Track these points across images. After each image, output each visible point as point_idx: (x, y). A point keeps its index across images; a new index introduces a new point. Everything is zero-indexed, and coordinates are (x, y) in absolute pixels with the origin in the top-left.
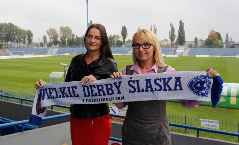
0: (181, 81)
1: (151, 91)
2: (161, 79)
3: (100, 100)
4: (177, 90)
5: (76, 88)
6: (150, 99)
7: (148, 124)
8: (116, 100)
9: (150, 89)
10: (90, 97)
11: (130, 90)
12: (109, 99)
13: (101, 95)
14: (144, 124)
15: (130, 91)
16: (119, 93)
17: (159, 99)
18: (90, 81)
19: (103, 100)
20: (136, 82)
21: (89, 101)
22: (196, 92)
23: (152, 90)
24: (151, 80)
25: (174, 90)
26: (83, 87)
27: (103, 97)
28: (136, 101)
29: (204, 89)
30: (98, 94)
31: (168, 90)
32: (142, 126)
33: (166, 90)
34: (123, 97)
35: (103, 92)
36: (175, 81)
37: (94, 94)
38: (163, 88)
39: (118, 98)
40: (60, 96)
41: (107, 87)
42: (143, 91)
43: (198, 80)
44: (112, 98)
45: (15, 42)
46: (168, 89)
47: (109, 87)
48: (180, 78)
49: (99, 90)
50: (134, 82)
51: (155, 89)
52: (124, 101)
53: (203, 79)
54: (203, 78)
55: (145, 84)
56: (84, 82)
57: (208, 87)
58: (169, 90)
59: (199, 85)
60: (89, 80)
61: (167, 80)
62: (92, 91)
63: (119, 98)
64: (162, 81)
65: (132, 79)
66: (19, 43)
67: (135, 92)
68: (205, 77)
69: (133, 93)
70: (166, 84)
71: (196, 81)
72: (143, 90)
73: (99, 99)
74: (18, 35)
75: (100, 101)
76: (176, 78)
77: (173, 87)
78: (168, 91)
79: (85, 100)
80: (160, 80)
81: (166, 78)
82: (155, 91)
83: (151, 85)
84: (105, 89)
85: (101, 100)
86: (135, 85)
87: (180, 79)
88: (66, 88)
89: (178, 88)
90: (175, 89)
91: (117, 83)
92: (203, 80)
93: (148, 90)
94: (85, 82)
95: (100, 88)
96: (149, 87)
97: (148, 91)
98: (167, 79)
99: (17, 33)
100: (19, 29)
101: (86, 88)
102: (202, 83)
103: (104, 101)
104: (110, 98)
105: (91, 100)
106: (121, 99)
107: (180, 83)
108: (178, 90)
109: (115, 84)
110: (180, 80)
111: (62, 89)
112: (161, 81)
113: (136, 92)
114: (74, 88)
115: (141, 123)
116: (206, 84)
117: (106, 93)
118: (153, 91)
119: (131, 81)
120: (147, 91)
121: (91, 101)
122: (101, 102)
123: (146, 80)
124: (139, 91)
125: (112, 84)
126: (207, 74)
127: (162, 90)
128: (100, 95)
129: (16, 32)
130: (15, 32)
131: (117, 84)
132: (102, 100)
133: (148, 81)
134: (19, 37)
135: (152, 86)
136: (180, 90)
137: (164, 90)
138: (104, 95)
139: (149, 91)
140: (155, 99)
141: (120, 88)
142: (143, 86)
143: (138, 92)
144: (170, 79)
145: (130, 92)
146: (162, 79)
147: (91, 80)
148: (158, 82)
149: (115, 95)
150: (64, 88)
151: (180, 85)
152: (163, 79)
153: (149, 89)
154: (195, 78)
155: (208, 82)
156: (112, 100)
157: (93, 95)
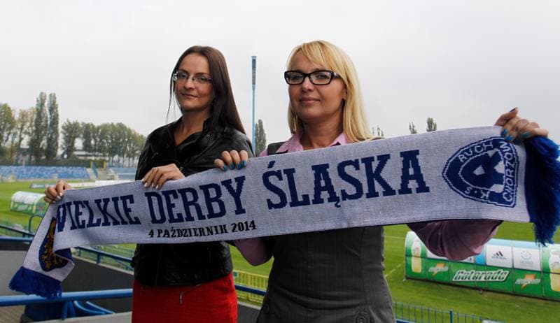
0: (421, 163)
1: (330, 200)
2: (357, 161)
3: (193, 231)
4: (409, 191)
5: (132, 202)
6: (329, 225)
7: (329, 309)
8: (233, 231)
9: (328, 196)
10: (167, 225)
11: (269, 201)
12: (214, 229)
13: (192, 219)
14: (316, 309)
15: (271, 205)
16: (240, 210)
17: (356, 224)
18: (163, 179)
19: (198, 232)
20: (285, 176)
21: (164, 236)
22: (472, 193)
23: (333, 198)
24: (327, 166)
25: (401, 192)
26: (149, 195)
27: (198, 223)
28: (287, 232)
29: (498, 179)
30: (184, 216)
31: (381, 194)
32: (309, 315)
33: (376, 195)
34: (253, 222)
35: (198, 209)
36: (400, 165)
37: (176, 217)
38: (366, 189)
39: (237, 227)
40: (99, 221)
41: (207, 194)
42: (306, 201)
43: (475, 154)
44: (221, 226)
45: (125, 156)
46: (383, 190)
47: (213, 193)
48: (417, 152)
49: (187, 204)
50: (278, 174)
51: (343, 192)
52: (255, 236)
53: (489, 149)
54: (491, 145)
55: (313, 179)
56: (149, 182)
57: (513, 174)
58: (385, 194)
59: (479, 171)
60: (162, 175)
61: (375, 164)
62: (170, 206)
63: (240, 227)
64: (362, 166)
65: (275, 169)
66: (131, 159)
67: (285, 205)
68: (496, 143)
69: (278, 209)
70: (373, 176)
71: (468, 157)
72: (306, 197)
73: (190, 230)
74: (132, 145)
75: (191, 236)
76: (402, 154)
77: (395, 184)
78: (382, 199)
79: (156, 233)
80: (355, 164)
81: (372, 159)
82: (344, 199)
83: (328, 180)
84: (202, 201)
85: (193, 234)
86: (283, 185)
87: (418, 157)
88: (111, 200)
89: (412, 184)
90: (405, 190)
91: (233, 181)
92: (490, 153)
93: (322, 197)
94: (152, 181)
95: (190, 197)
96: (324, 189)
97: (322, 201)
98: (376, 158)
99: (129, 142)
100: (133, 133)
101: (154, 199)
102: (489, 163)
103: (201, 235)
104: (216, 227)
105: (171, 233)
106: (247, 229)
107: (417, 169)
108: (414, 191)
109: (227, 183)
110: (417, 160)
111: (102, 204)
112: (357, 168)
113: (288, 205)
114: (128, 201)
115: (307, 306)
116: (501, 163)
117: (205, 212)
118: (337, 200)
119: (273, 173)
120: (318, 200)
121: (169, 237)
122: (193, 239)
123: (314, 168)
124: (295, 203)
125: (220, 184)
126: (503, 134)
127: (364, 197)
128: (190, 218)
129: (129, 139)
130: (126, 140)
131: (234, 185)
132: (195, 233)
133: (320, 170)
134: (133, 148)
135: (333, 183)
136: (419, 191)
137: (369, 196)
138: (201, 217)
139: (326, 201)
140: (345, 225)
141: (242, 196)
142: (305, 185)
143: (292, 205)
144: (384, 159)
145: (270, 208)
146: (360, 161)
147: (166, 176)
148: (349, 170)
149: (230, 218)
150: (106, 201)
151: (418, 176)
152: (364, 160)
153: (325, 195)
154: (466, 150)
155: (509, 156)
156: (222, 232)
157: (172, 220)
